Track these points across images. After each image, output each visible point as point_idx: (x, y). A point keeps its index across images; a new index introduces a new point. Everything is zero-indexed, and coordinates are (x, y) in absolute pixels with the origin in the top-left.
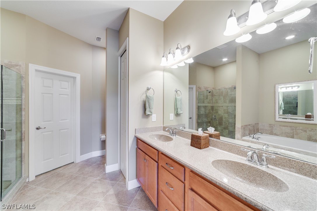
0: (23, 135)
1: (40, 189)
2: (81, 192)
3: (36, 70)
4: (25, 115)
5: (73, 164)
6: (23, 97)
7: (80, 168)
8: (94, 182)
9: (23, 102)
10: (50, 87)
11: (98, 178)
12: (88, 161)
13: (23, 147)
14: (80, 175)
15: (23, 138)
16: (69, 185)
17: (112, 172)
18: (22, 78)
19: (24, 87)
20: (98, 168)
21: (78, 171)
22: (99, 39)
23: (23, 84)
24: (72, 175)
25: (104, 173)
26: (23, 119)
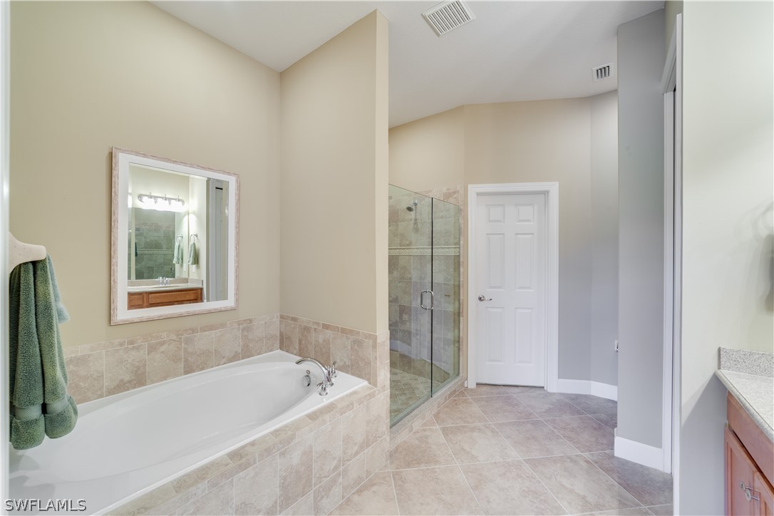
0: (461, 306)
1: (475, 408)
2: (534, 460)
3: (478, 194)
4: (463, 272)
5: (541, 392)
6: (462, 242)
7: (551, 407)
8: (569, 458)
9: (462, 251)
10: (499, 221)
11: (586, 455)
12: (576, 398)
13: (461, 326)
14: (546, 421)
15: (461, 311)
16: (518, 430)
17: (635, 464)
18: (461, 211)
19: (462, 226)
20: (595, 429)
21: (545, 412)
22: (603, 72)
23: (461, 221)
24: (530, 414)
25: (607, 451)
26: (461, 279)
